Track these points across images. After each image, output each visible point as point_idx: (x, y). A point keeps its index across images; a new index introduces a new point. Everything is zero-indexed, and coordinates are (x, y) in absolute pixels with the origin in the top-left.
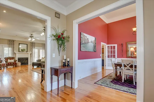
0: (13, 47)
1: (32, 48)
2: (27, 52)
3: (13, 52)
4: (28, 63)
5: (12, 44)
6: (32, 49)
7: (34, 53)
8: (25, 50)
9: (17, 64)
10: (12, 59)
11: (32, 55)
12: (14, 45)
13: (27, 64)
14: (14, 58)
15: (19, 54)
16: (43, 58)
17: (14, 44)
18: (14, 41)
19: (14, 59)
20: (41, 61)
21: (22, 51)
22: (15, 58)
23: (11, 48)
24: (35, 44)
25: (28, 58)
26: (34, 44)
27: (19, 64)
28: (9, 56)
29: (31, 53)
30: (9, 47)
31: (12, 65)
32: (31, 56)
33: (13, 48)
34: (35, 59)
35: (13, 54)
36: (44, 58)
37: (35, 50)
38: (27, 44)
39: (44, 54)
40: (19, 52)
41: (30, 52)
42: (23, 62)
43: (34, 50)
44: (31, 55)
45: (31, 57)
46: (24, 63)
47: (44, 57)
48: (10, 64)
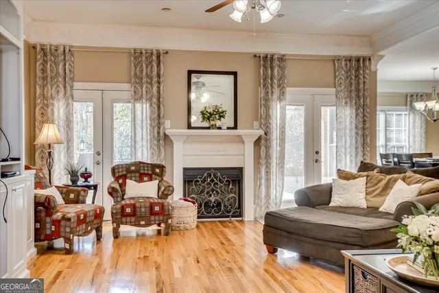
0: (159, 99)
1: (267, 100)
2: (235, 127)
3: (159, 133)
4: (240, 206)
5: (151, 79)
6: (267, 108)
7: (283, 132)
8: (221, 115)
9: (176, 213)
10: (151, 179)
11: (268, 148)
12: (159, 83)
13: (239, 213)
14: (162, 167)
15: (188, 140)
16: (344, 176)
17: (159, 76)
18: (158, 57)
19: (161, 175)
20: (336, 201)
21: (206, 124)
22: (168, 170)
23: (146, 106)
24: (282, 68)
25: (241, 169)
26: (276, 63)
27: (185, 212)
28: (139, 159)
29: (261, 132)
30: (136, 100)
31: (143, 218)
32: (257, 157)
33: (159, 107)
34: (286, 178)
35: (159, 141)
36: (353, 177)
37: (283, 109)
38: (235, 74)
39: (349, 140)
40: (189, 127)
41: (256, 124)
42: (213, 199)
43: (276, 109)
44: (263, 148)
45: (263, 161)
46: (219, 205)
47: (354, 171)
48: (133, 214)
